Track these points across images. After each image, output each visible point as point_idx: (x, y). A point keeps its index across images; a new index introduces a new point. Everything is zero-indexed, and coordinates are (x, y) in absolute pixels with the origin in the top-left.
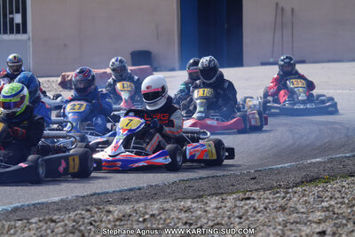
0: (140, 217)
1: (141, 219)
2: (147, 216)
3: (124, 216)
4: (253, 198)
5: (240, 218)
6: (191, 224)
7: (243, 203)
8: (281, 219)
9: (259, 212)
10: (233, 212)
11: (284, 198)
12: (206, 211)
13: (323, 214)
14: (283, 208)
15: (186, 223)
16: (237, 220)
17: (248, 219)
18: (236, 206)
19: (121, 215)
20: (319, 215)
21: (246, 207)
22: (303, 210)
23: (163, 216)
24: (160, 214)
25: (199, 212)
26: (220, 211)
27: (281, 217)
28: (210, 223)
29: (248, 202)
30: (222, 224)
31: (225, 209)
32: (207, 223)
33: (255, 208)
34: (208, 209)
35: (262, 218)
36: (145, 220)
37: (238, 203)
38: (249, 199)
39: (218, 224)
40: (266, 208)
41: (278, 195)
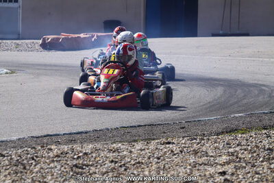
0: (75, 154)
1: (75, 157)
2: (81, 154)
3: (62, 153)
4: (173, 143)
5: (159, 159)
6: (116, 162)
7: (163, 146)
8: (192, 161)
9: (175, 155)
10: (154, 154)
11: (198, 143)
12: (131, 152)
13: (228, 158)
14: (196, 152)
15: (112, 161)
16: (156, 160)
17: (164, 160)
18: (157, 148)
19: (59, 152)
20: (224, 158)
21: (166, 150)
22: (212, 154)
23: (94, 155)
24: (92, 153)
25: (125, 153)
26: (143, 152)
27: (192, 159)
28: (133, 162)
29: (167, 146)
30: (142, 163)
31: (147, 151)
32: (130, 162)
33: (172, 151)
34: (133, 150)
35: (176, 159)
36: (79, 157)
37: (159, 146)
38: (169, 143)
39: (139, 163)
40: (181, 152)
41: (194, 141)
